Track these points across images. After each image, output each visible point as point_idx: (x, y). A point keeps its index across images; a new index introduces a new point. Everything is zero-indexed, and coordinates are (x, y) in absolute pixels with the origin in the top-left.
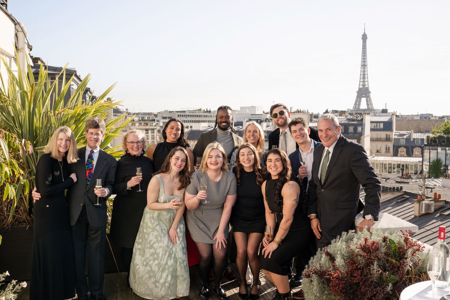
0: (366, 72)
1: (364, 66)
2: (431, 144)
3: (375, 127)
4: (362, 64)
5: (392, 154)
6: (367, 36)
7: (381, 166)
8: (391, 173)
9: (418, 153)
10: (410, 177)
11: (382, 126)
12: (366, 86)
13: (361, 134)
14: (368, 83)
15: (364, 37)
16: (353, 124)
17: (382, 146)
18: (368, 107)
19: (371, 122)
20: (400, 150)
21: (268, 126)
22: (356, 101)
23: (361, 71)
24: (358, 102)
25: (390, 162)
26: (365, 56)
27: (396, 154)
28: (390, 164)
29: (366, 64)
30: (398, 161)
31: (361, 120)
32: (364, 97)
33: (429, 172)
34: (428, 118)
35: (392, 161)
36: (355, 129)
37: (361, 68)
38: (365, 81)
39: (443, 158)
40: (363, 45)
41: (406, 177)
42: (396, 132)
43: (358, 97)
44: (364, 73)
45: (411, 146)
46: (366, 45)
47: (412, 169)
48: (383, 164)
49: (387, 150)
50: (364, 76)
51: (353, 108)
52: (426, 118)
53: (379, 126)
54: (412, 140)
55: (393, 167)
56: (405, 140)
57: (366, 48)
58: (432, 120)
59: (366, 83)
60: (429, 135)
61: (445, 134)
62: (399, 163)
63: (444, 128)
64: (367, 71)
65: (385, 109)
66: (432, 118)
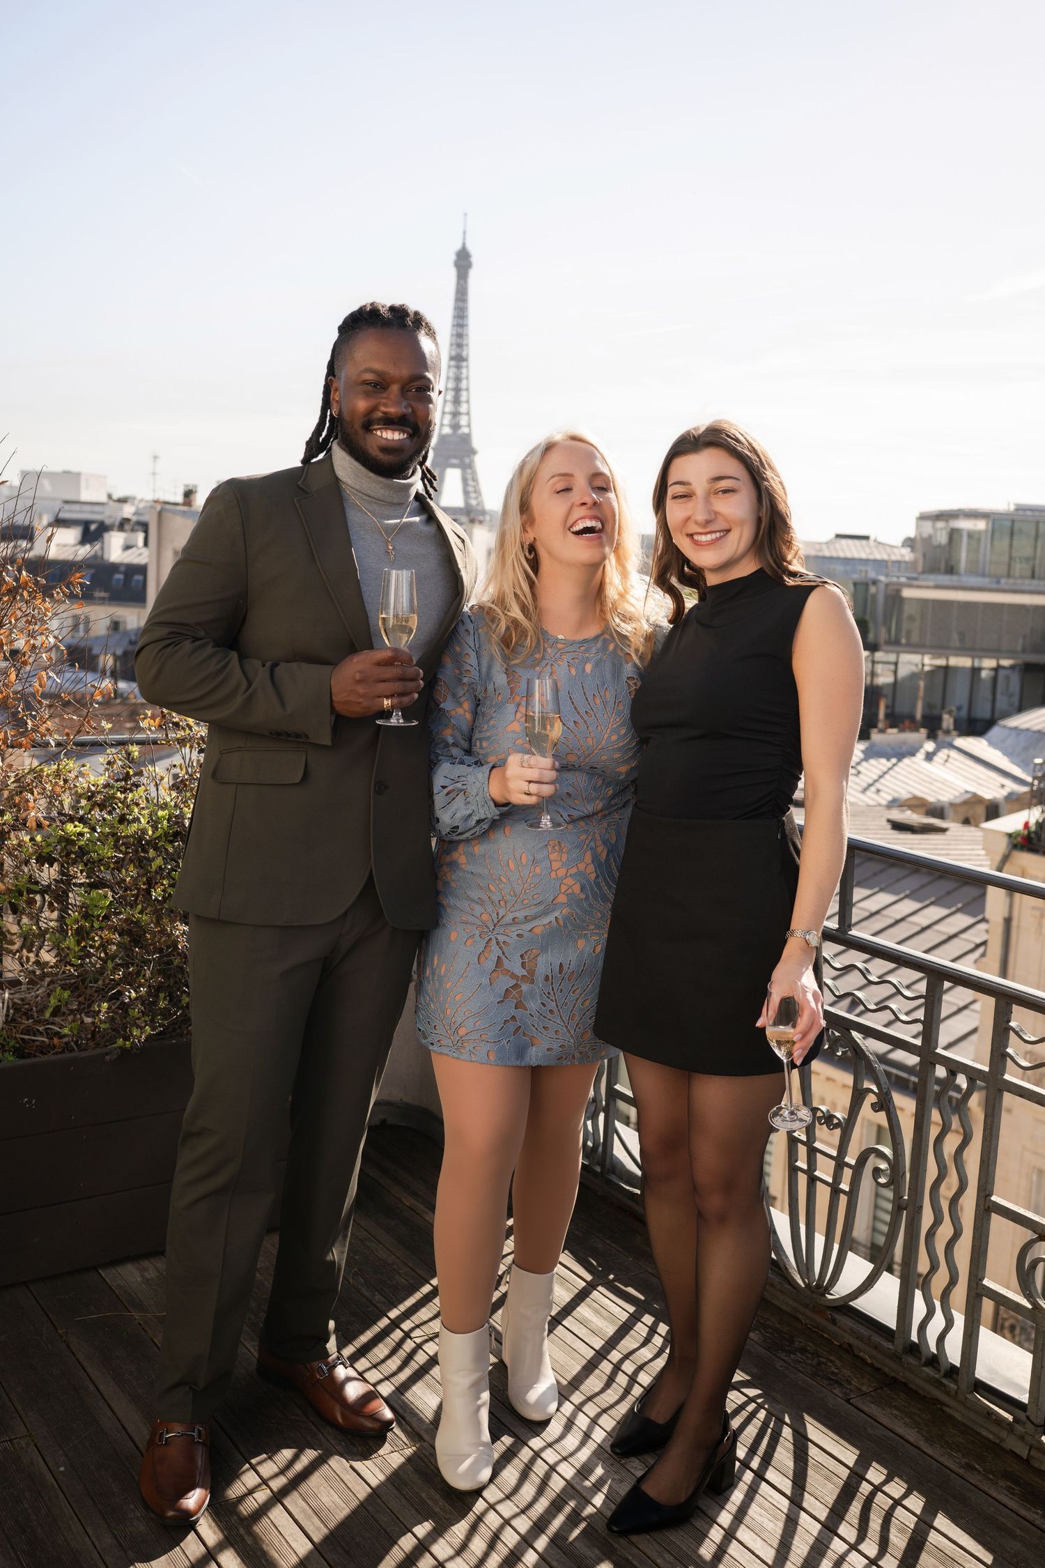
0: (465, 382)
1: (458, 359)
12: (462, 431)
14: (470, 419)
15: (463, 261)
18: (467, 503)
21: (127, 547)
26: (462, 326)
29: (464, 354)
32: (454, 466)
38: (461, 414)
40: (457, 287)
44: (458, 384)
46: (467, 287)
50: (457, 394)
57: (467, 301)
59: (463, 421)
64: (468, 378)
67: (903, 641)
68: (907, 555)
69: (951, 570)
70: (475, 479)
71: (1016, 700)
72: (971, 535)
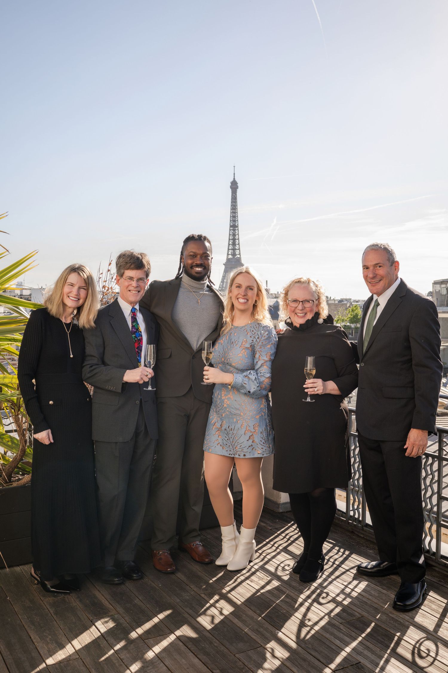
0: (237, 236)
1: (234, 226)
4: (232, 224)
12: (237, 257)
14: (240, 251)
15: (234, 186)
22: (223, 276)
23: (230, 235)
26: (235, 213)
29: (237, 224)
37: (230, 230)
38: (236, 249)
40: (232, 197)
43: (225, 271)
44: (234, 237)
50: (234, 241)
51: (220, 287)
57: (237, 202)
58: (331, 304)
59: (237, 252)
63: (351, 315)
64: (238, 234)
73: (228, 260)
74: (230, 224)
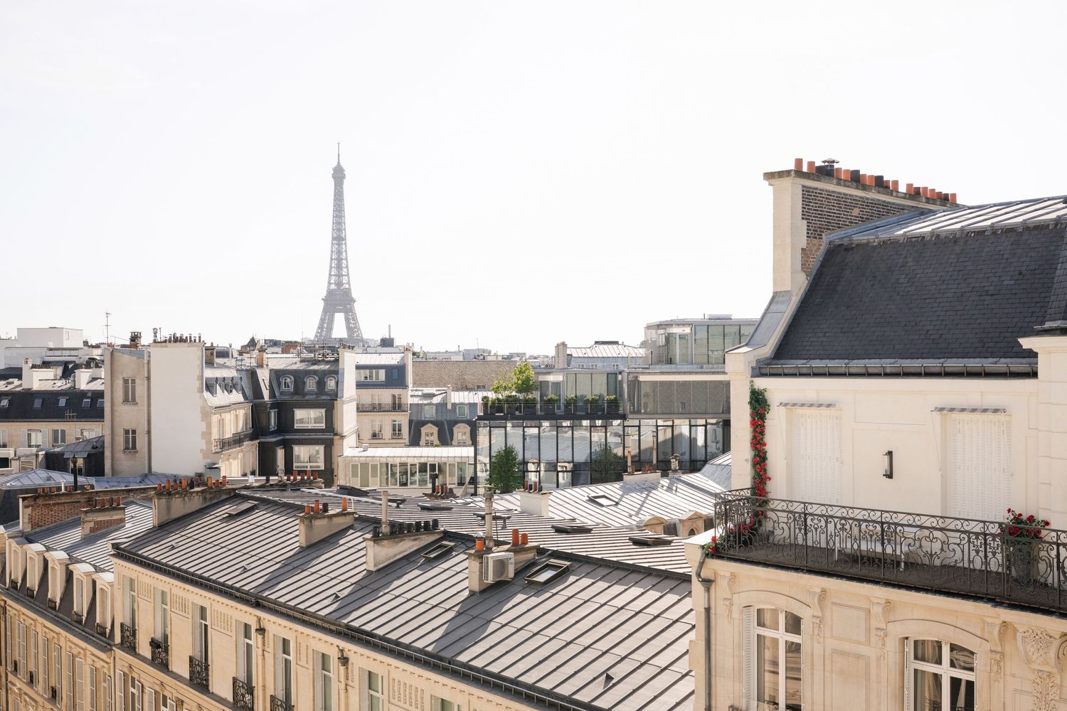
0: (344, 254)
1: (339, 238)
2: (492, 414)
3: (366, 378)
4: (335, 235)
5: (407, 441)
6: (345, 173)
7: (384, 469)
8: (405, 484)
9: (464, 437)
10: (450, 494)
11: (382, 375)
12: (344, 287)
13: (335, 396)
14: (349, 278)
15: (339, 175)
16: (315, 372)
17: (385, 422)
18: (349, 335)
19: (358, 367)
20: (424, 430)
21: (93, 379)
22: (321, 319)
23: (332, 252)
24: (326, 322)
25: (404, 460)
26: (340, 217)
27: (415, 441)
28: (403, 465)
29: (343, 235)
30: (421, 457)
31: (334, 361)
32: (340, 311)
33: (490, 480)
34: (482, 357)
35: (408, 457)
36: (321, 384)
37: (333, 244)
38: (343, 275)
39: (518, 448)
40: (335, 191)
41: (442, 493)
42: (414, 389)
43: (325, 311)
44: (339, 256)
45: (447, 422)
46: (342, 191)
47: (452, 475)
48: (387, 464)
49: (397, 431)
50: (339, 261)
51: (316, 336)
52: (479, 357)
53: (377, 378)
54: (449, 407)
55: (411, 471)
56: (434, 407)
57: (343, 200)
58: (490, 361)
59: (345, 280)
60: (485, 394)
61: (519, 391)
62: (423, 460)
63: (518, 380)
64: (346, 251)
65: (388, 337)
66: (489, 358)
67: (643, 411)
68: (642, 352)
69: (670, 361)
70: (355, 319)
71: (720, 445)
72: (682, 337)
73: (330, 292)
74: (332, 235)
